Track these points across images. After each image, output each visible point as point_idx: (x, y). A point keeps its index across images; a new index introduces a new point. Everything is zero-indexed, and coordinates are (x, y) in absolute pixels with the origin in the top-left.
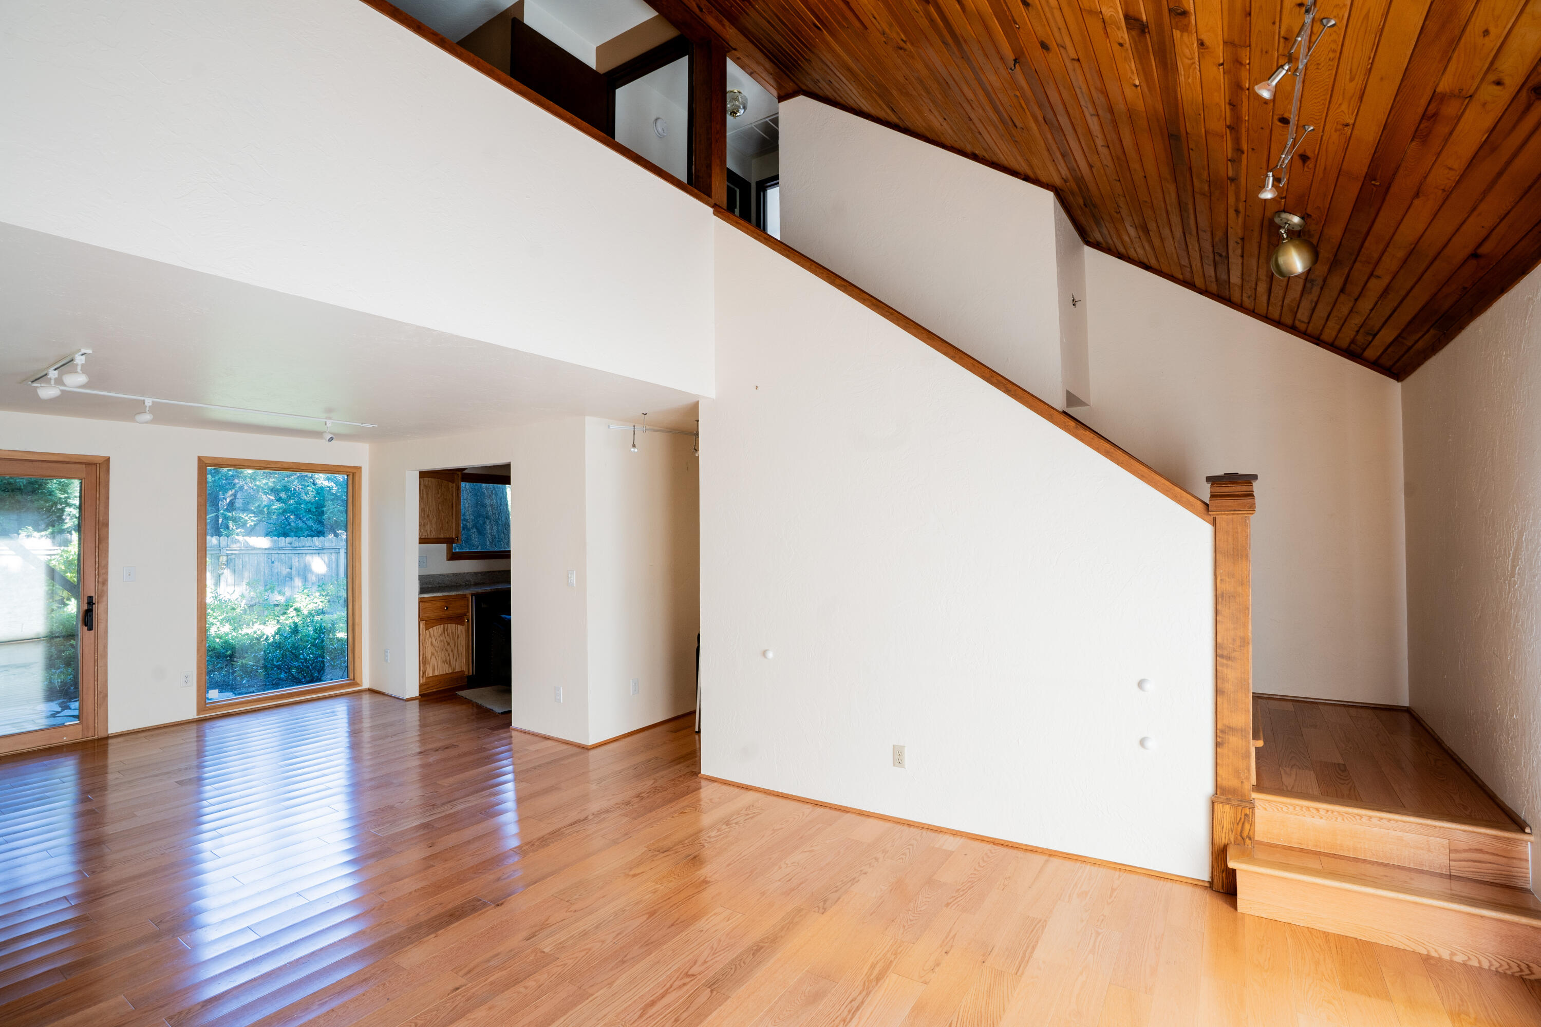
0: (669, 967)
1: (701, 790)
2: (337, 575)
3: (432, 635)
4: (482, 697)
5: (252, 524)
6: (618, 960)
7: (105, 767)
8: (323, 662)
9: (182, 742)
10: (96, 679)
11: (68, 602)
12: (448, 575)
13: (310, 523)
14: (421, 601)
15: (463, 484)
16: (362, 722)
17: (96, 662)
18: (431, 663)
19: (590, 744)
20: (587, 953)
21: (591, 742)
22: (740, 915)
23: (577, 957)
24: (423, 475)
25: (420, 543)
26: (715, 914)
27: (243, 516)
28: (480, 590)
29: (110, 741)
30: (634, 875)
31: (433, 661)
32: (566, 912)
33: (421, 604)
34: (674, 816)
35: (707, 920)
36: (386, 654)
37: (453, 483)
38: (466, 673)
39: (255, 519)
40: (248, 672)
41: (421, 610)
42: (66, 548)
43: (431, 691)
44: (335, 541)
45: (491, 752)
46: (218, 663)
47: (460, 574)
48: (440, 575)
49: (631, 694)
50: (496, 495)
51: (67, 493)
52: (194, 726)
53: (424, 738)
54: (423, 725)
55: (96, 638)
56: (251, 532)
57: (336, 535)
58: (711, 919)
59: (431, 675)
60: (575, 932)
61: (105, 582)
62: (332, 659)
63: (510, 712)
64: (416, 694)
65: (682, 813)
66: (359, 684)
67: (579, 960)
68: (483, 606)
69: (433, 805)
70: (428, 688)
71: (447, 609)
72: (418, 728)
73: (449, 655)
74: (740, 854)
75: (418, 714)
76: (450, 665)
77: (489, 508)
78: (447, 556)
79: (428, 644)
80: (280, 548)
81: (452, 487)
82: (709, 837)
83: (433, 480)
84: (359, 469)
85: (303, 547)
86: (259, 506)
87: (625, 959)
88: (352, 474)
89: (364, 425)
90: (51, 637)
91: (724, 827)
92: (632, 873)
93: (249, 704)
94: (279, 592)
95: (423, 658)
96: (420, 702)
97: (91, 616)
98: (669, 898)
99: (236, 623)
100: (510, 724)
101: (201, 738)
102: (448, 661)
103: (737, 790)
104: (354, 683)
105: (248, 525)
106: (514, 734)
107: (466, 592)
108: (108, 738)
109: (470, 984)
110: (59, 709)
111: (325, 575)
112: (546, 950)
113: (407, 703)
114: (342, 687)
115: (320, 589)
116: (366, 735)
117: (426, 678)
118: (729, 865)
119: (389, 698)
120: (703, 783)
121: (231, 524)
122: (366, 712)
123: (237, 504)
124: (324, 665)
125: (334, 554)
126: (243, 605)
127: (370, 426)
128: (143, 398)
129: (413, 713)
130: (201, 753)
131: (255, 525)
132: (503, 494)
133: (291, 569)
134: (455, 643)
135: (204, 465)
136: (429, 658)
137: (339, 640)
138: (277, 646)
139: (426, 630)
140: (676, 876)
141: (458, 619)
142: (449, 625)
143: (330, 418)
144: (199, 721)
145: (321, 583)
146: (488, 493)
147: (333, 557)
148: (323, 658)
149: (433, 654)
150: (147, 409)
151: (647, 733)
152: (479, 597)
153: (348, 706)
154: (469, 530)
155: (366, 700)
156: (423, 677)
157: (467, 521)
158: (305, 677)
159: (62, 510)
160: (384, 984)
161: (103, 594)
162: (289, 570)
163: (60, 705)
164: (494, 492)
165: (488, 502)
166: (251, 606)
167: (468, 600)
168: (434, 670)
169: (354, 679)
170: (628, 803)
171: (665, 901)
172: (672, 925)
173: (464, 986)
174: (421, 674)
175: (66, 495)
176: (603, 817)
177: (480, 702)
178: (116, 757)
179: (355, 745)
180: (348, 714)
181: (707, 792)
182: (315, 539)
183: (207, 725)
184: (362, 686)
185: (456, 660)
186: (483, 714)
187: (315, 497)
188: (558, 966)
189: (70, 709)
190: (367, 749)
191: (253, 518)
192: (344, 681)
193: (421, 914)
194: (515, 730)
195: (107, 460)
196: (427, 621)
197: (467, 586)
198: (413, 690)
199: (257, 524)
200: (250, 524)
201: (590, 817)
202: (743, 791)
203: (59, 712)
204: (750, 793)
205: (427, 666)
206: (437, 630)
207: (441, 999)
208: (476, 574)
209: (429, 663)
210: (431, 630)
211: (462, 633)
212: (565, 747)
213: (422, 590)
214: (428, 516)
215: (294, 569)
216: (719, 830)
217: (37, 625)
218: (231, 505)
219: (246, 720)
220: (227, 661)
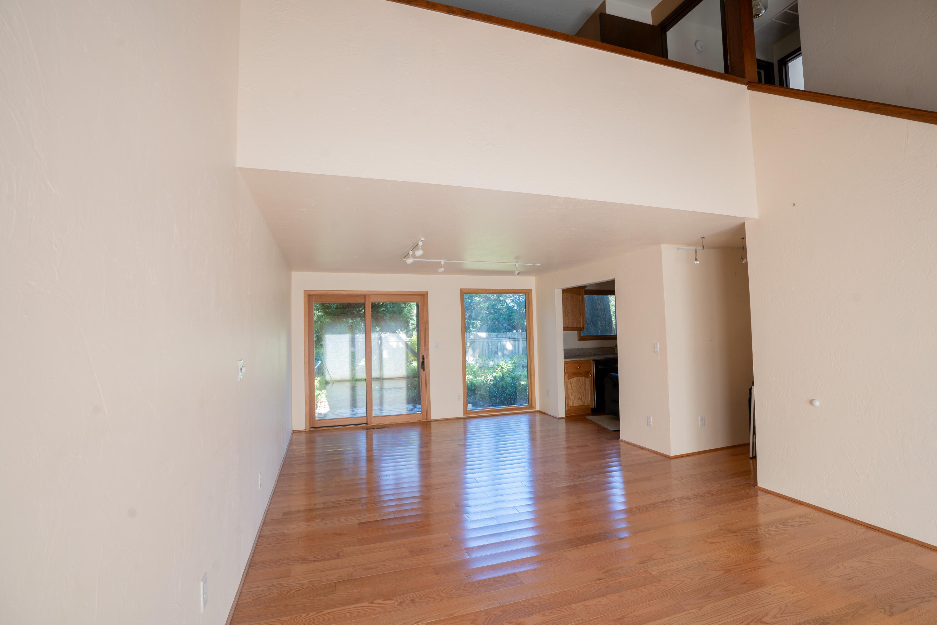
0: (745, 610)
1: (758, 497)
2: (519, 352)
3: (572, 383)
4: (601, 420)
5: (480, 326)
6: (704, 594)
7: (430, 433)
8: (516, 395)
9: (459, 427)
10: (426, 394)
11: (412, 362)
12: (578, 349)
13: (505, 325)
14: (566, 363)
15: (585, 296)
16: (536, 428)
17: (426, 386)
18: (571, 399)
19: (672, 455)
20: (681, 583)
21: (673, 453)
22: (803, 592)
23: (675, 584)
24: (565, 291)
25: (564, 330)
26: (780, 585)
27: (476, 322)
28: (597, 358)
29: (432, 423)
30: (711, 543)
31: (572, 397)
32: (665, 554)
33: (565, 365)
34: (738, 510)
35: (773, 588)
36: (548, 392)
37: (580, 295)
38: (591, 407)
39: (481, 324)
40: (483, 398)
41: (565, 369)
42: (411, 338)
43: (572, 415)
44: (519, 334)
45: (609, 452)
46: (469, 393)
47: (585, 348)
48: (575, 349)
49: (700, 426)
50: (603, 303)
51: (411, 314)
52: (462, 421)
53: (568, 440)
54: (568, 433)
55: (426, 374)
56: (479, 330)
57: (517, 331)
58: (777, 588)
59: (571, 406)
60: (672, 568)
61: (428, 349)
62: (520, 394)
63: (619, 431)
64: (564, 416)
65: (744, 510)
66: (534, 408)
67: (676, 586)
68: (600, 367)
69: (578, 476)
70: (570, 413)
71: (579, 368)
72: (565, 434)
73: (581, 395)
74: (798, 549)
75: (565, 427)
76: (582, 401)
77: (600, 311)
78: (578, 338)
79: (569, 388)
80: (492, 338)
81: (580, 298)
82: (769, 530)
83: (569, 294)
84: (531, 290)
85: (502, 337)
86: (482, 317)
87: (709, 595)
88: (527, 293)
89: (534, 265)
90: (408, 377)
91: (781, 526)
92: (709, 540)
93: (484, 413)
94: (493, 361)
95: (567, 395)
96: (566, 420)
97: (424, 365)
98: (740, 564)
99: (475, 374)
100: (619, 437)
101: (465, 426)
102: (581, 398)
103: (790, 503)
104: (532, 407)
105: (478, 327)
106: (621, 443)
107: (590, 359)
108: (431, 421)
109: (607, 579)
110: (413, 408)
111: (513, 350)
112: (654, 573)
113: (559, 420)
114: (526, 408)
115: (511, 359)
116: (538, 435)
117: (569, 407)
118: (788, 554)
119: (550, 416)
120: (759, 493)
121: (471, 326)
122: (538, 423)
123: (473, 317)
124: (516, 397)
125: (516, 341)
126: (477, 367)
127: (537, 265)
128: (440, 261)
129: (562, 426)
130: (465, 433)
131: (481, 326)
132: (607, 302)
133: (497, 349)
134: (584, 388)
135: (463, 292)
136: (570, 396)
137: (523, 385)
138: (494, 385)
139: (568, 379)
140: (744, 551)
141: (586, 374)
142: (581, 377)
143: (517, 262)
144: (465, 418)
145: (511, 355)
146: (599, 302)
147: (516, 343)
148: (516, 393)
149: (572, 394)
150: (442, 266)
151: (712, 454)
152: (597, 362)
153: (529, 419)
154: (588, 324)
155: (538, 417)
156: (567, 406)
157: (587, 319)
158: (508, 403)
159: (409, 321)
160: (560, 565)
161: (428, 354)
162: (496, 349)
163: (413, 406)
164: (602, 301)
165: (599, 307)
166: (481, 368)
167: (591, 364)
168: (573, 403)
169: (532, 405)
170: (702, 496)
171: (737, 565)
172: (744, 583)
173: (604, 579)
174: (566, 405)
175: (410, 315)
176: (685, 501)
177: (600, 423)
178: (435, 429)
179: (532, 438)
180: (529, 423)
181: (762, 499)
182: (508, 333)
183: (468, 420)
184: (535, 409)
185: (585, 398)
186: (602, 430)
187: (507, 311)
188: (662, 585)
189: (416, 408)
190: (538, 442)
191: (480, 323)
192: (526, 405)
193: (576, 533)
194: (623, 441)
195: (427, 293)
196: (569, 374)
197: (590, 355)
198: (562, 414)
199: (482, 326)
200: (479, 326)
201: (676, 500)
202: (794, 504)
203: (413, 409)
204: (801, 506)
205: (569, 400)
206: (574, 380)
207: (592, 582)
208: (594, 348)
209: (570, 399)
210: (571, 379)
211: (588, 383)
212: (655, 455)
213: (566, 357)
214: (567, 315)
215: (498, 349)
216: (777, 527)
217: (402, 372)
218: (470, 316)
219: (484, 420)
220: (473, 392)
